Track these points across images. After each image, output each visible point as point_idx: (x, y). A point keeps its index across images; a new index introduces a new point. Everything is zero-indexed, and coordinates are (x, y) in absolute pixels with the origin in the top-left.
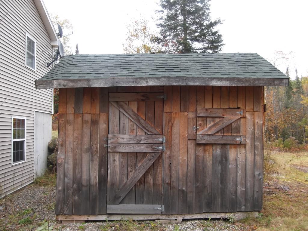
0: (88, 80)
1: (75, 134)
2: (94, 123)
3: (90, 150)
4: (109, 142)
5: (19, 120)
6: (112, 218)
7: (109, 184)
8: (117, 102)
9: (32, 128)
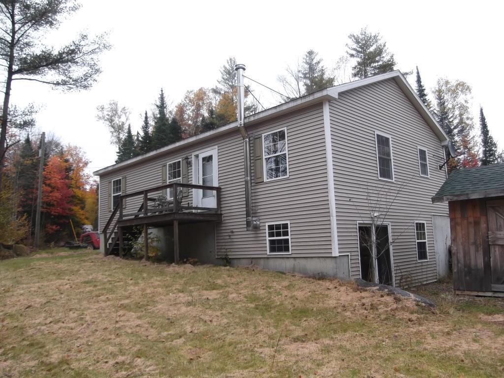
0: (467, 194)
1: (463, 232)
2: (477, 223)
3: (475, 243)
4: (490, 237)
5: (420, 224)
6: (496, 295)
7: (492, 269)
8: (493, 208)
9: (431, 228)
